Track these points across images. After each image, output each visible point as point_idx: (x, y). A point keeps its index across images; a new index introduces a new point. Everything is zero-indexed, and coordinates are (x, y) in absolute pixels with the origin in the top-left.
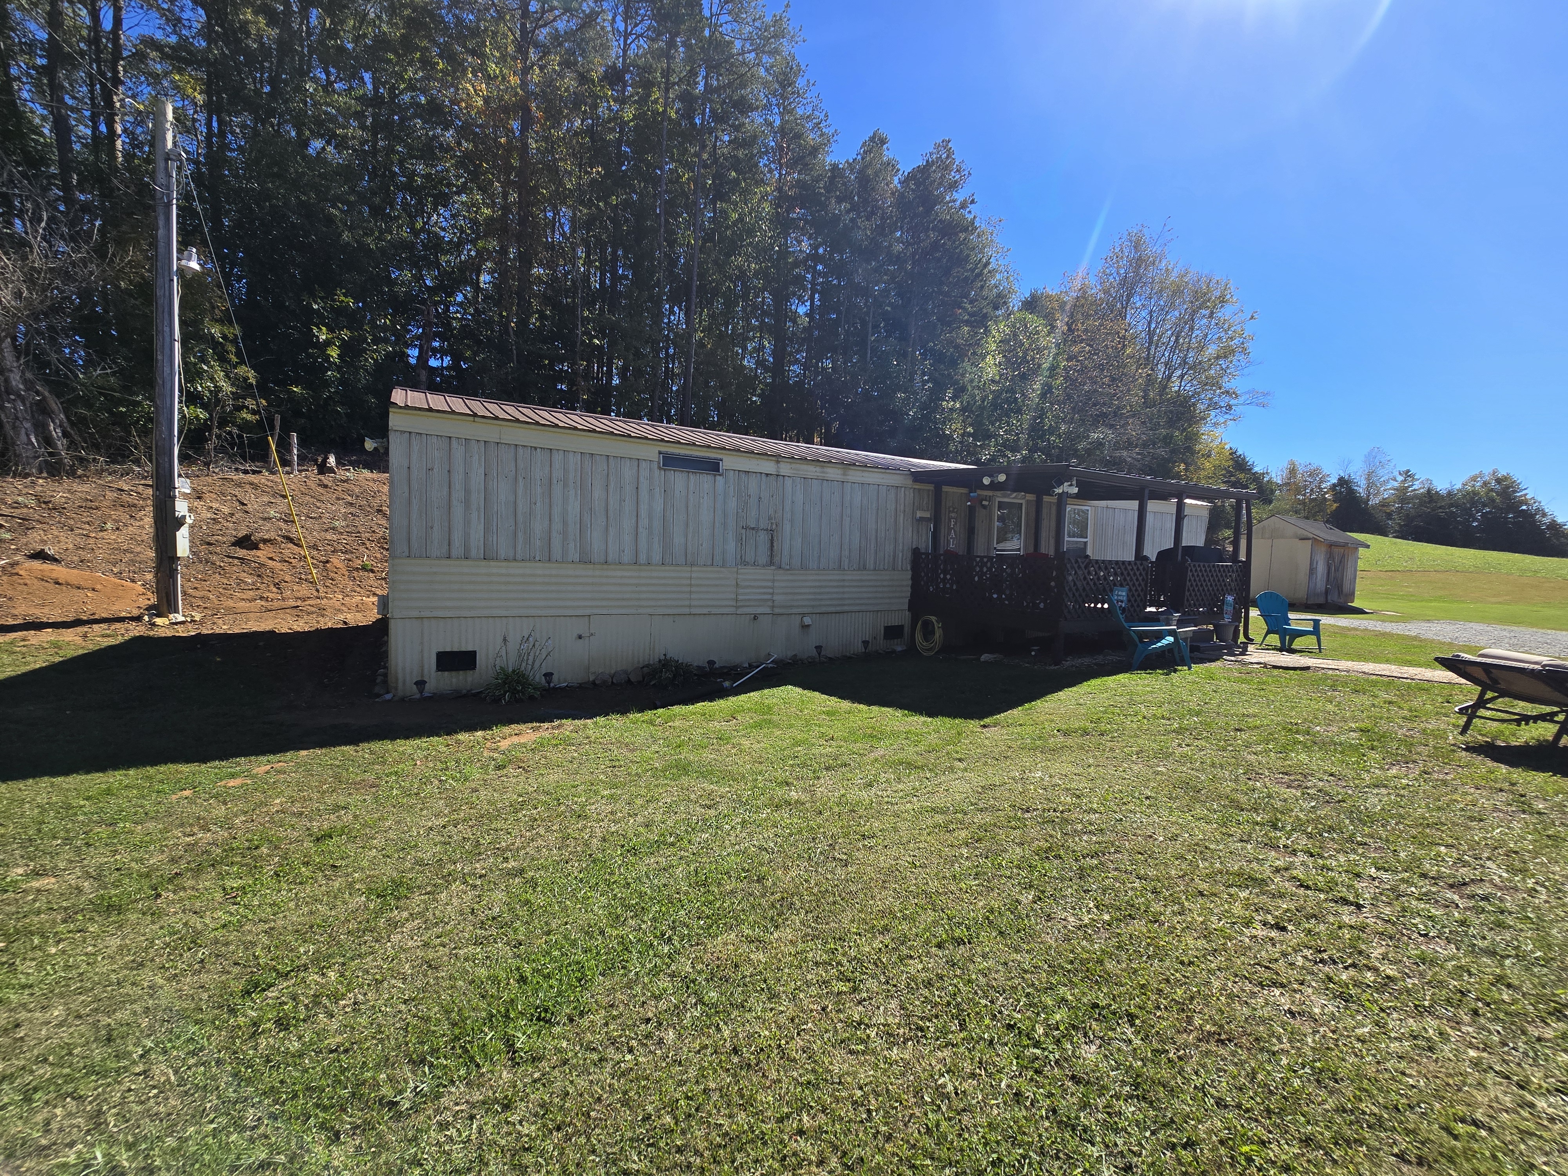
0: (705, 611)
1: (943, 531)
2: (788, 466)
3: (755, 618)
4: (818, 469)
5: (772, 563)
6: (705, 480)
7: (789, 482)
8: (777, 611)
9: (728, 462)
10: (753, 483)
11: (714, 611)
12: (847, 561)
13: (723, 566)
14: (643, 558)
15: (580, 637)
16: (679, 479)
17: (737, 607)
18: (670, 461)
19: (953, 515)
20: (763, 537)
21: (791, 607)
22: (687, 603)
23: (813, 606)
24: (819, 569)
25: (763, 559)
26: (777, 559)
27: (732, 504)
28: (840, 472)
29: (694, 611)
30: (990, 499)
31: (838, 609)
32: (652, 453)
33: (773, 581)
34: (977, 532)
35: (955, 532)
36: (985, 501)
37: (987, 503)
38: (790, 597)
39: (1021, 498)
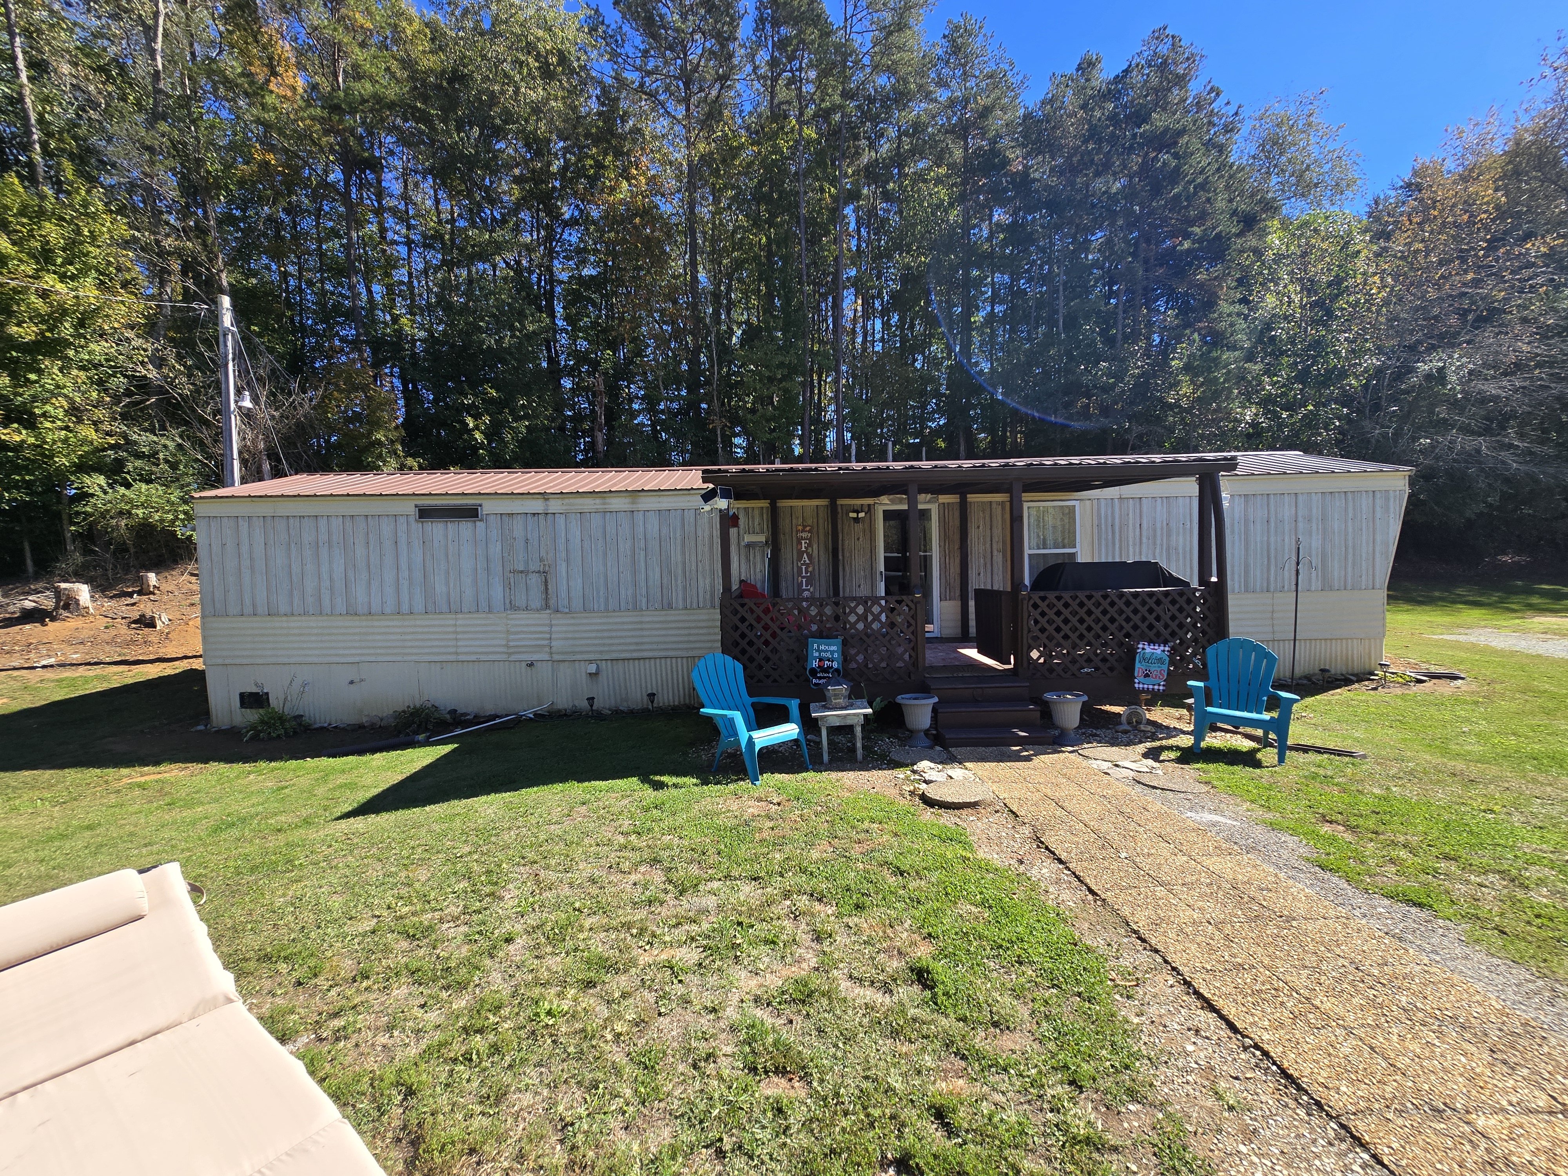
0: (473, 658)
1: (787, 554)
2: (560, 502)
3: (531, 665)
4: (598, 501)
5: (547, 607)
6: (465, 527)
7: (561, 520)
8: (556, 657)
9: (488, 507)
10: (518, 525)
11: (483, 658)
12: (644, 600)
13: (490, 612)
14: (405, 608)
15: (352, 682)
16: (437, 529)
17: (510, 654)
18: (426, 513)
19: (804, 535)
20: (535, 580)
21: (574, 653)
22: (453, 650)
23: (601, 652)
24: (607, 610)
25: (536, 601)
26: (552, 602)
27: (496, 549)
28: (628, 500)
29: (461, 658)
30: (869, 509)
31: (635, 655)
32: (409, 508)
33: (551, 626)
34: (847, 554)
35: (810, 557)
36: (858, 512)
37: (862, 515)
38: (571, 642)
39: (929, 502)
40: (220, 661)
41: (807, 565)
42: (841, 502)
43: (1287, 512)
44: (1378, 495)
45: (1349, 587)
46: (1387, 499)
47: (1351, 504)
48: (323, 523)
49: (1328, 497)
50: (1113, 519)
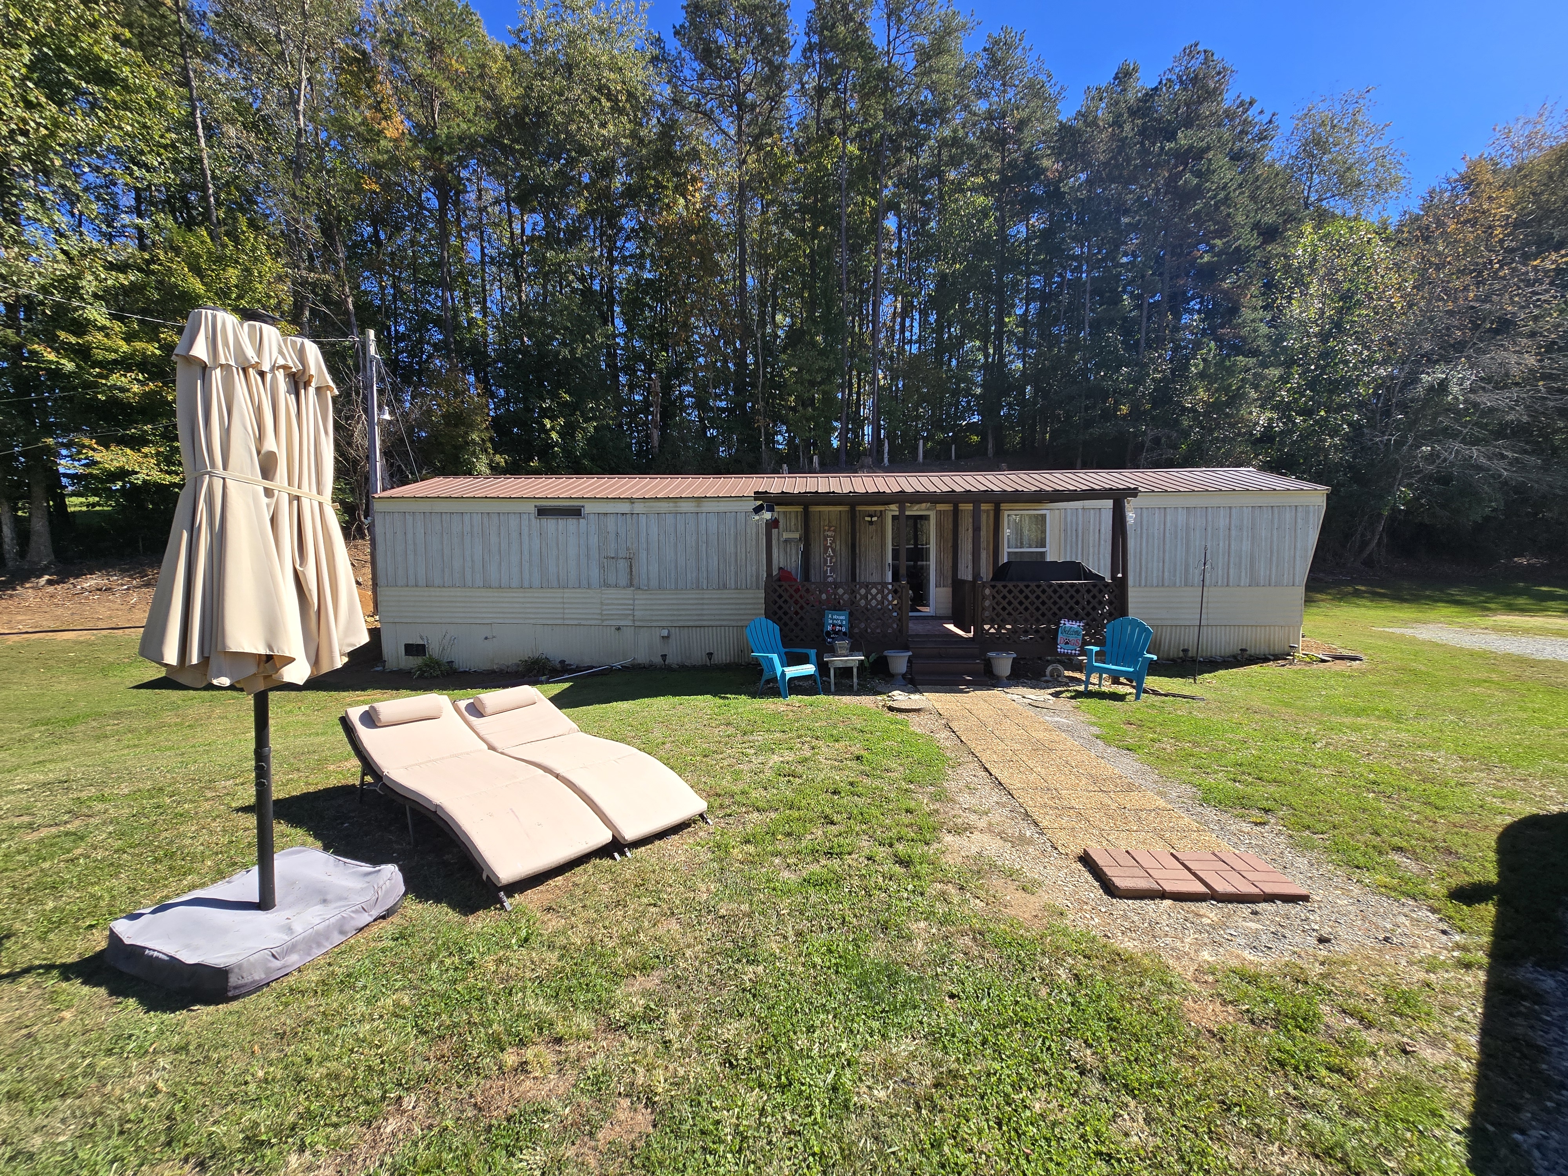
0: (576, 622)
1: (816, 549)
2: (642, 505)
3: (618, 629)
4: (671, 504)
5: (631, 585)
6: (571, 523)
7: (643, 519)
8: (637, 624)
9: (589, 508)
10: (611, 522)
11: (583, 622)
12: (705, 582)
13: (589, 588)
14: (526, 584)
15: (486, 638)
16: (550, 524)
17: (603, 620)
18: (542, 512)
19: (829, 534)
20: (623, 565)
21: (651, 621)
22: (561, 616)
23: (671, 621)
24: (676, 589)
25: (623, 581)
26: (635, 582)
27: (594, 540)
28: (694, 504)
29: (566, 622)
30: (881, 514)
31: (697, 623)
32: (531, 508)
33: (634, 600)
34: (863, 549)
35: (834, 551)
36: (871, 516)
37: (875, 519)
38: (648, 612)
39: (928, 509)
40: (391, 620)
41: (832, 558)
42: (859, 508)
43: (1222, 522)
44: (1300, 509)
45: (1273, 583)
46: (1308, 512)
47: (1276, 516)
48: (467, 518)
49: (1257, 512)
50: (1077, 524)
